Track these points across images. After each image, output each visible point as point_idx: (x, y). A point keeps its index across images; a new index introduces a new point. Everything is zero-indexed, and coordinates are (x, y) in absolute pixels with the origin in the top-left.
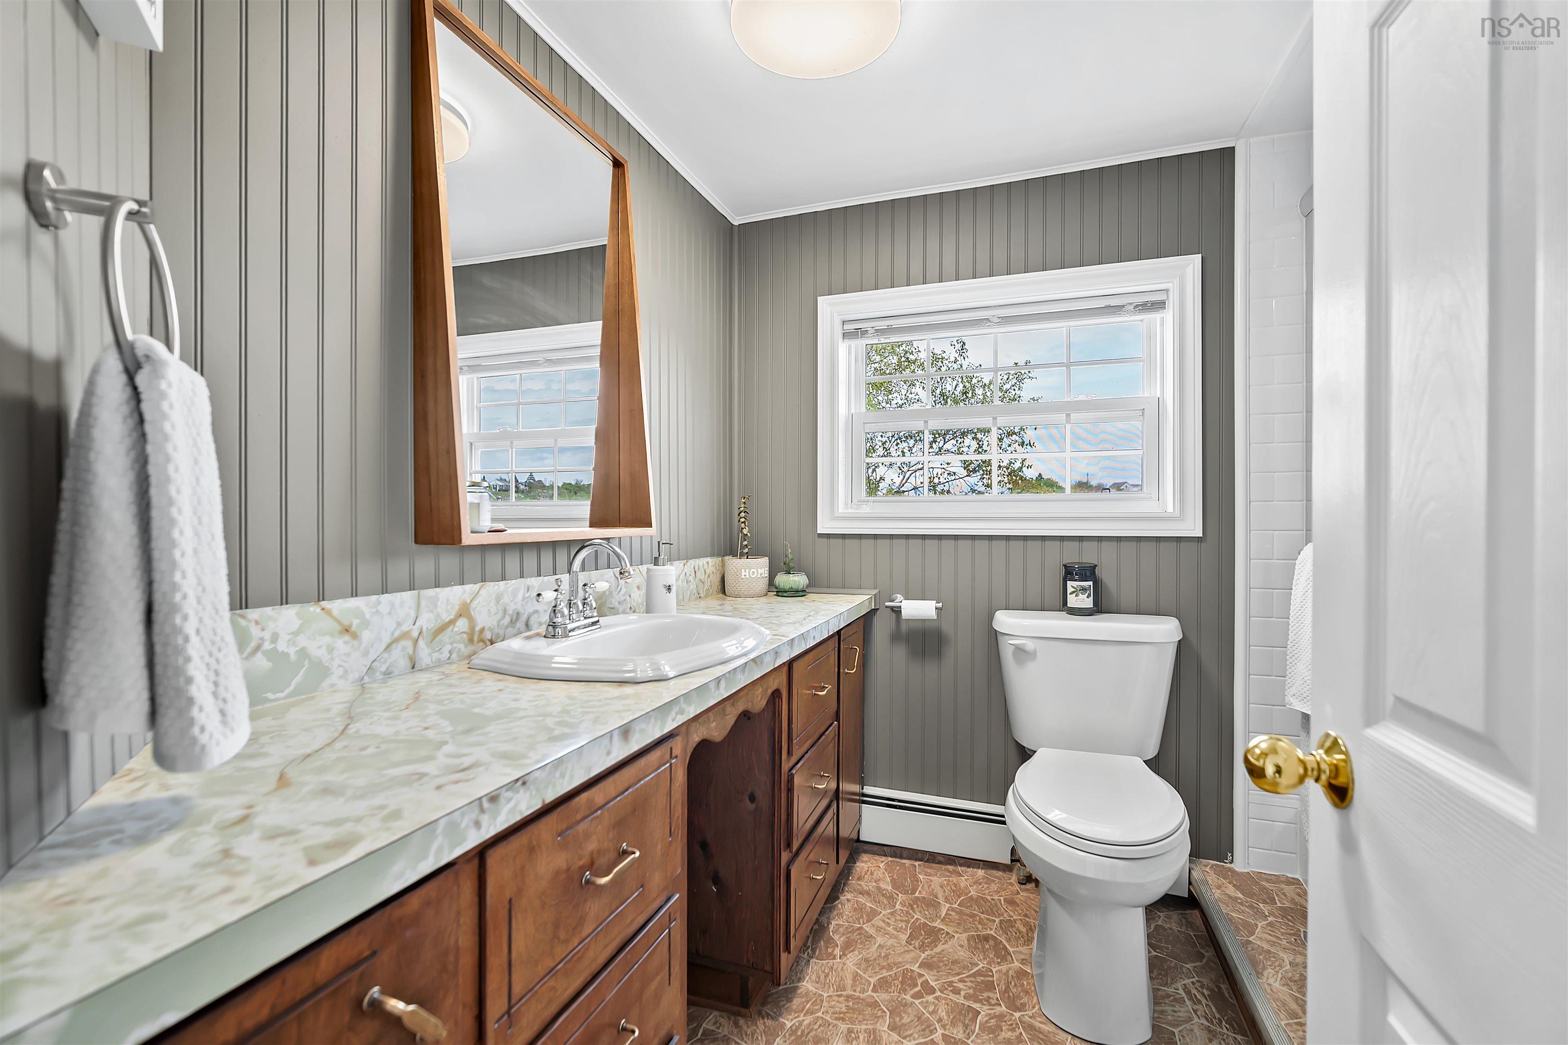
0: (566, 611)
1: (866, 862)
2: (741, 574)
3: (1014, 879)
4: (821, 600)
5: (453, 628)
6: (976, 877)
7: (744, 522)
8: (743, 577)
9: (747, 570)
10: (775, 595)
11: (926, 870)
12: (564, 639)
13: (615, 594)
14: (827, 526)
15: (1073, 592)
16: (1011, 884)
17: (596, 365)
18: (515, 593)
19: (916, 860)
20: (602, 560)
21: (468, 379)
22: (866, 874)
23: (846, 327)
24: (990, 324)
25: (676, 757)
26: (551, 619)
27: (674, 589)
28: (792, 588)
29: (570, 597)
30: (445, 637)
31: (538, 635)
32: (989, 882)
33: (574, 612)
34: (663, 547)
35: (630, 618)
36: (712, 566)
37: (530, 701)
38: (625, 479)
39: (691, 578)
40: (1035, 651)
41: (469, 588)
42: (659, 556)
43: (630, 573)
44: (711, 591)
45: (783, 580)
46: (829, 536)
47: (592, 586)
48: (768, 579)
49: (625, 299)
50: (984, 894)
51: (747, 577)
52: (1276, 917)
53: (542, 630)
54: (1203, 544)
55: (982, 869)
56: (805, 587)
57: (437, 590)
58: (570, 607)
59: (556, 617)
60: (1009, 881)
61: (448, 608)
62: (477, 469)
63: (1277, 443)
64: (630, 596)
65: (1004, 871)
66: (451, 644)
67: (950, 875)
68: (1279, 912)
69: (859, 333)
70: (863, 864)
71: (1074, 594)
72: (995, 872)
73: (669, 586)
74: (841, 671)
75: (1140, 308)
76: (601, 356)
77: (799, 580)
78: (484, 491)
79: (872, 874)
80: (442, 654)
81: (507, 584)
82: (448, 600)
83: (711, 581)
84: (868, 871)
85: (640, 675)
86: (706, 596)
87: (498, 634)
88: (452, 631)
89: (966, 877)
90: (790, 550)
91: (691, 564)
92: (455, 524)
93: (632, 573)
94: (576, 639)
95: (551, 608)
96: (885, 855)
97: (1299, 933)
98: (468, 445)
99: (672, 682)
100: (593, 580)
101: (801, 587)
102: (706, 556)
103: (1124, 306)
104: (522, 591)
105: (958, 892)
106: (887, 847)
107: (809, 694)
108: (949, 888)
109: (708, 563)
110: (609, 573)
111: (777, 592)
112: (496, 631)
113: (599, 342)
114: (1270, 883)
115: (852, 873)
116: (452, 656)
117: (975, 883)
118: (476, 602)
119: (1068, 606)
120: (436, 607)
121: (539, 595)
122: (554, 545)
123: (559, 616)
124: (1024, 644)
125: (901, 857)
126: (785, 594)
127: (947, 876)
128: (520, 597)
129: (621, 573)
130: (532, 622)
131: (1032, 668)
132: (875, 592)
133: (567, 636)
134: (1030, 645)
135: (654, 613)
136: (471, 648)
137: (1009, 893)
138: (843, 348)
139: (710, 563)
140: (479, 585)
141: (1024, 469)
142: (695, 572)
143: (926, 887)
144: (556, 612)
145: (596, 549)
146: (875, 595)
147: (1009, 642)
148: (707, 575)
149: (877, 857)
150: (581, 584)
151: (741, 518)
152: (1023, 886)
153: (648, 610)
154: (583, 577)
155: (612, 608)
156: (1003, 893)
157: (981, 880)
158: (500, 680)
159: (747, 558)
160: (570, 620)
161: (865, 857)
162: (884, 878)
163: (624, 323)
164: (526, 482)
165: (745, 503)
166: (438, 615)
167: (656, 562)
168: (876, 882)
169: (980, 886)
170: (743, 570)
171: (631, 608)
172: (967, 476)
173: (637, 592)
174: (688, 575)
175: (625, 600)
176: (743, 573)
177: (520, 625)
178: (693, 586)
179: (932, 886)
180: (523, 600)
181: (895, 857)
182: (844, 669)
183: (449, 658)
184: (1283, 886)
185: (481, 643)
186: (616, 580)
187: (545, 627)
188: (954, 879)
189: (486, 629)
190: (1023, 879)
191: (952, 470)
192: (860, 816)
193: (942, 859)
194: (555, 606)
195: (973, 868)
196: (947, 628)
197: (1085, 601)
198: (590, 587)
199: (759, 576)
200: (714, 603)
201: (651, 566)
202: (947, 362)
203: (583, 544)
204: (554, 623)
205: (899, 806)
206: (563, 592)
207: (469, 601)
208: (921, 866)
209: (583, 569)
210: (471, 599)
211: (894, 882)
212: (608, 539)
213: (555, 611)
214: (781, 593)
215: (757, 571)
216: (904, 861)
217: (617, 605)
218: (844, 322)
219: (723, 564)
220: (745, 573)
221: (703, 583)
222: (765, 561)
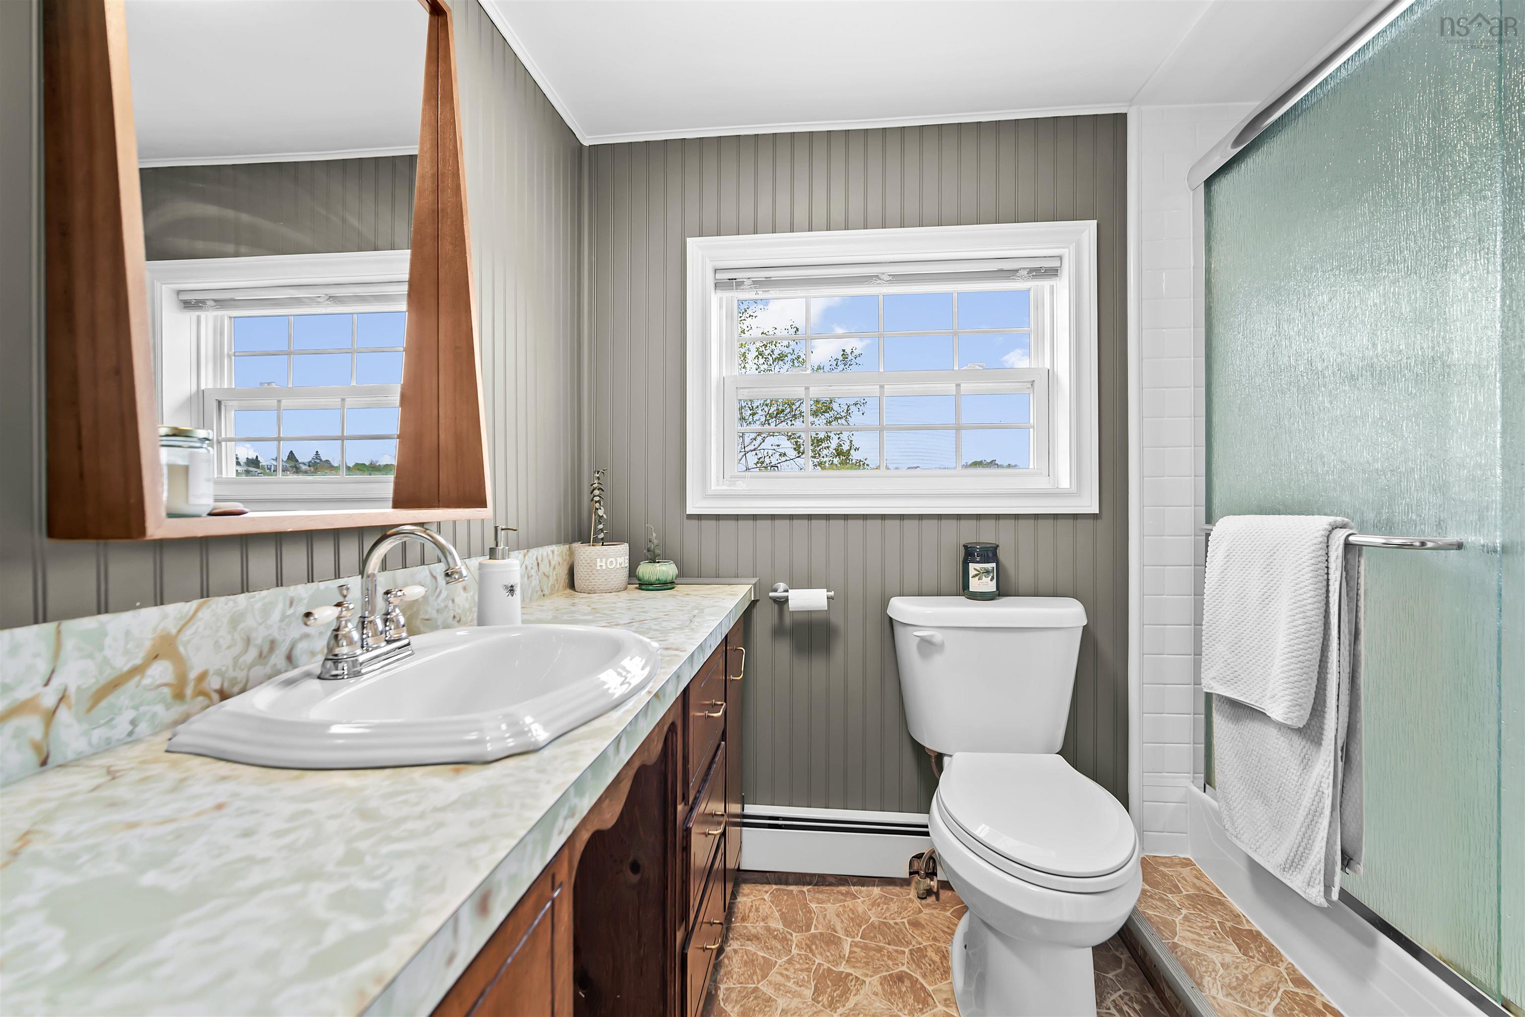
0: (356, 636)
1: (748, 895)
2: (595, 564)
3: (912, 893)
4: (696, 593)
5: (140, 681)
6: (872, 897)
7: (599, 502)
8: (598, 568)
9: (604, 560)
10: (636, 588)
11: (817, 895)
12: (352, 680)
13: (431, 599)
14: (696, 506)
15: (976, 575)
16: (910, 900)
17: (403, 306)
18: (266, 611)
19: (804, 885)
20: (413, 554)
21: (216, 318)
22: (750, 911)
23: (719, 276)
24: (880, 281)
25: (561, 885)
26: (330, 650)
27: (518, 590)
28: (659, 580)
29: (363, 612)
30: (122, 698)
31: (308, 675)
32: (887, 901)
33: (370, 635)
34: (502, 534)
35: (459, 633)
36: (559, 555)
37: (279, 834)
38: (446, 438)
39: (533, 572)
40: (943, 643)
41: (174, 611)
42: (497, 546)
43: (460, 574)
44: (557, 586)
45: (646, 570)
46: (699, 517)
47: (399, 593)
48: (628, 569)
49: (447, 196)
50: (885, 918)
51: (604, 567)
52: (1187, 908)
53: (315, 666)
54: (1098, 521)
55: (877, 886)
56: (674, 578)
57: (104, 617)
58: (363, 628)
59: (338, 646)
60: (908, 897)
61: (129, 646)
62: (228, 436)
63: (1168, 417)
64: (453, 601)
65: (901, 886)
66: (136, 708)
67: (843, 898)
68: (1189, 902)
69: (732, 284)
70: (745, 899)
71: (977, 578)
72: (891, 888)
73: (512, 586)
74: (728, 678)
75: (1034, 273)
76: (409, 295)
77: (666, 570)
78: (198, 445)
79: (757, 910)
80: (114, 727)
81: (253, 597)
82: (128, 633)
83: (556, 574)
84: (752, 906)
85: (491, 749)
86: (551, 594)
87: (235, 678)
88: (137, 686)
89: (862, 899)
90: (654, 535)
91: (533, 555)
92: (132, 501)
93: (465, 573)
94: (371, 678)
95: (329, 633)
96: (769, 883)
97: (1214, 924)
98: (215, 405)
99: (545, 753)
100: (400, 582)
101: (669, 579)
102: (550, 543)
103: (1017, 271)
104: (280, 606)
105: (857, 920)
106: (770, 873)
107: (703, 716)
108: (846, 916)
109: (553, 552)
110: (423, 572)
111: (639, 584)
112: (231, 674)
113: (406, 277)
114: (1167, 867)
115: (734, 912)
116: (137, 730)
117: (873, 905)
118: (188, 633)
119: (970, 590)
120: (101, 648)
121: (308, 615)
122: (336, 535)
123: (345, 644)
124: (932, 636)
125: (787, 883)
126: (651, 587)
127: (840, 901)
128: (276, 615)
129: (447, 575)
130: (297, 652)
131: (938, 660)
132: (754, 580)
133: (358, 674)
134: (938, 636)
135: (491, 625)
136: (178, 710)
137: (912, 912)
138: (716, 298)
139: (556, 553)
140: (195, 604)
141: (852, 452)
142: (538, 564)
143: (821, 919)
144: (340, 637)
145: (405, 539)
146: (755, 585)
147: (915, 633)
148: (552, 567)
149: (759, 887)
150: (381, 591)
151: (595, 496)
152: (923, 902)
153: (480, 623)
154: (383, 581)
155: (428, 620)
156: (904, 914)
157: (879, 900)
158: (224, 778)
159: (603, 545)
160: (362, 647)
161: (746, 889)
162: (772, 913)
163: (446, 229)
164: (311, 462)
165: (598, 478)
166: (106, 661)
167: (493, 553)
168: (763, 920)
169: (880, 909)
170: (598, 560)
171: (454, 617)
172: (798, 457)
173: (464, 595)
174: (529, 568)
175: (446, 606)
176: (599, 564)
177: (277, 659)
178: (535, 582)
179: (828, 916)
180: (281, 621)
181: (781, 884)
182: (730, 676)
183: (130, 734)
184: (1179, 869)
185: (201, 698)
186: (434, 580)
187: (320, 658)
188: (849, 903)
189: (211, 672)
190: (923, 894)
191: (782, 451)
192: (741, 843)
193: (833, 880)
194: (337, 630)
195: (868, 886)
196: (837, 619)
197: (988, 585)
198: (396, 596)
199: (618, 567)
200: (562, 601)
201: (485, 560)
202: (779, 345)
203: (384, 533)
204: (336, 655)
205: (785, 825)
206: (351, 606)
207: (174, 631)
208: (810, 891)
209: (384, 567)
210: (179, 627)
211: (783, 916)
212: (421, 524)
213: (336, 637)
214: (645, 585)
215: (616, 560)
216: (791, 888)
217: (434, 614)
218: (716, 271)
219: (571, 553)
220: (600, 563)
221: (548, 577)
222: (624, 548)
